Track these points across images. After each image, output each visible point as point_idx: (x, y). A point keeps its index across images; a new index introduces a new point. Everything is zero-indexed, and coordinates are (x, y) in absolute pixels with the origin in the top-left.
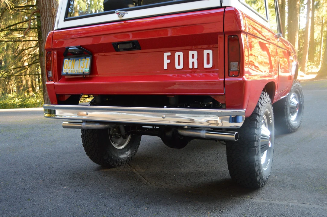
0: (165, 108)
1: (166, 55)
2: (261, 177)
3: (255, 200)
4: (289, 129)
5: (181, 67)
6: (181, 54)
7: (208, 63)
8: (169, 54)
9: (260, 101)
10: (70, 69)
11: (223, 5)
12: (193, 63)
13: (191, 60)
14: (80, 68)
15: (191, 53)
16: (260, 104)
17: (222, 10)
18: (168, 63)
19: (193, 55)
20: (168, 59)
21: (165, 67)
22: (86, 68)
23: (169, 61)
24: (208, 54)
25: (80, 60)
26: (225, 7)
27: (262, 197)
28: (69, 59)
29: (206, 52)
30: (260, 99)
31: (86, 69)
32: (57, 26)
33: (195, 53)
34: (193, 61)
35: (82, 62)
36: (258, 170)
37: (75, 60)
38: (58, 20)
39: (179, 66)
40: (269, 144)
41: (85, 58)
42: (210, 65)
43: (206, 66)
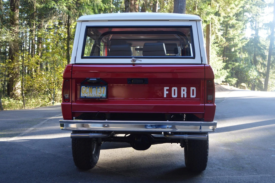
1: (165, 88)
5: (176, 96)
6: (176, 88)
8: (168, 88)
10: (88, 93)
11: (203, 63)
12: (184, 94)
13: (182, 93)
15: (182, 88)
17: (203, 65)
18: (167, 94)
20: (167, 91)
21: (165, 96)
23: (167, 92)
24: (193, 90)
25: (97, 88)
28: (86, 87)
29: (192, 88)
31: (103, 95)
32: (75, 61)
33: (185, 89)
35: (99, 89)
37: (92, 87)
38: (75, 57)
39: (174, 96)
41: (102, 87)
42: (194, 96)
43: (192, 96)
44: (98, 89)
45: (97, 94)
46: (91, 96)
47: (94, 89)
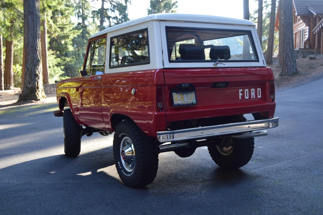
1: (240, 90)
6: (247, 90)
7: (259, 95)
8: (242, 90)
12: (253, 95)
18: (241, 96)
19: (253, 91)
20: (241, 93)
21: (240, 98)
22: (194, 100)
23: (242, 94)
24: (259, 91)
29: (258, 89)
32: (164, 65)
38: (163, 61)
39: (247, 98)
41: (191, 92)
42: (260, 97)
43: (258, 97)
44: (188, 95)
45: (188, 100)
46: (183, 103)
47: (184, 95)
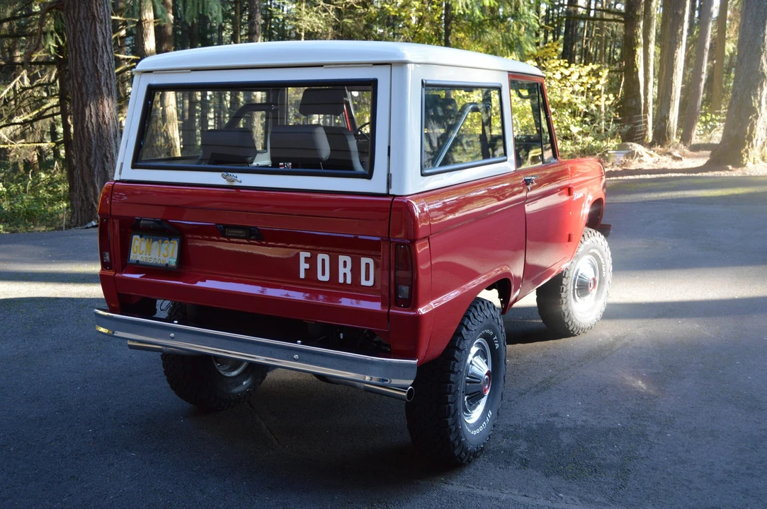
0: (298, 345)
1: (303, 255)
2: (464, 449)
3: (450, 486)
4: (572, 330)
5: (326, 278)
6: (326, 257)
7: (367, 278)
8: (308, 254)
9: (465, 323)
10: (144, 253)
11: (391, 193)
12: (345, 274)
13: (342, 270)
14: (161, 255)
15: (342, 258)
16: (464, 328)
17: (390, 199)
18: (306, 270)
19: (345, 263)
20: (306, 262)
21: (302, 275)
22: (172, 258)
23: (307, 266)
25: (160, 241)
26: (394, 196)
27: (463, 482)
28: (141, 237)
29: (364, 261)
30: (467, 319)
31: (171, 260)
32: (120, 173)
33: (348, 260)
34: (345, 273)
35: (164, 245)
36: (455, 440)
37: (151, 240)
38: (122, 164)
39: (324, 277)
40: (485, 391)
41: (170, 240)
42: (370, 283)
43: (364, 282)
47: (155, 243)
